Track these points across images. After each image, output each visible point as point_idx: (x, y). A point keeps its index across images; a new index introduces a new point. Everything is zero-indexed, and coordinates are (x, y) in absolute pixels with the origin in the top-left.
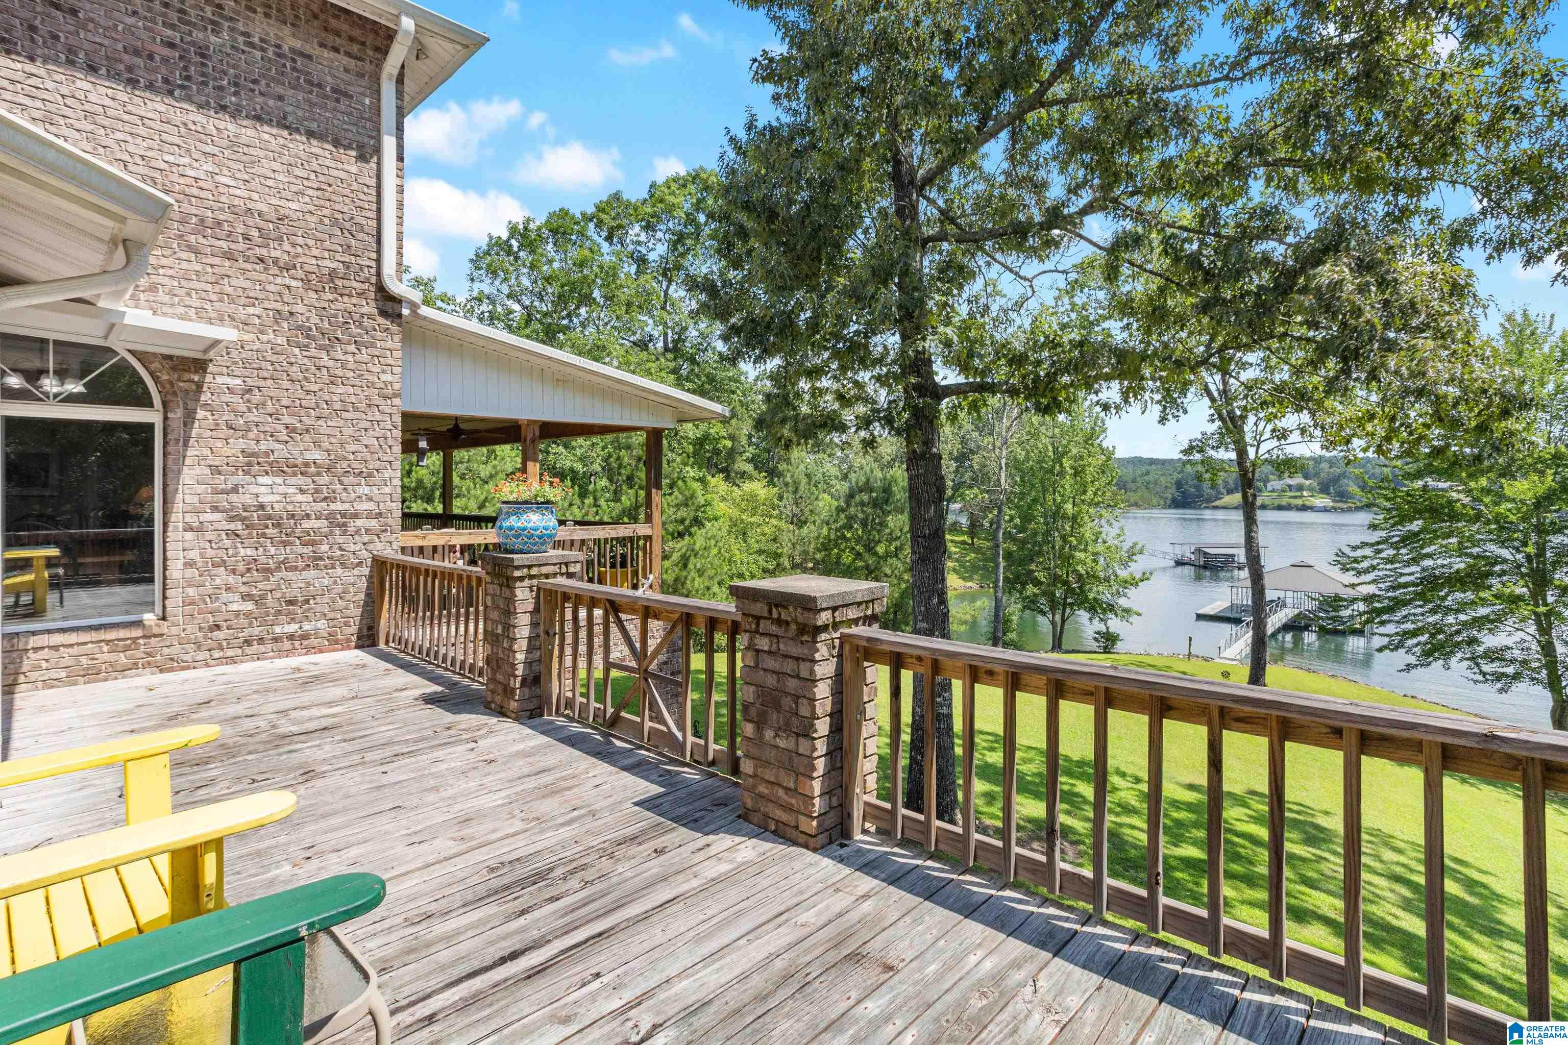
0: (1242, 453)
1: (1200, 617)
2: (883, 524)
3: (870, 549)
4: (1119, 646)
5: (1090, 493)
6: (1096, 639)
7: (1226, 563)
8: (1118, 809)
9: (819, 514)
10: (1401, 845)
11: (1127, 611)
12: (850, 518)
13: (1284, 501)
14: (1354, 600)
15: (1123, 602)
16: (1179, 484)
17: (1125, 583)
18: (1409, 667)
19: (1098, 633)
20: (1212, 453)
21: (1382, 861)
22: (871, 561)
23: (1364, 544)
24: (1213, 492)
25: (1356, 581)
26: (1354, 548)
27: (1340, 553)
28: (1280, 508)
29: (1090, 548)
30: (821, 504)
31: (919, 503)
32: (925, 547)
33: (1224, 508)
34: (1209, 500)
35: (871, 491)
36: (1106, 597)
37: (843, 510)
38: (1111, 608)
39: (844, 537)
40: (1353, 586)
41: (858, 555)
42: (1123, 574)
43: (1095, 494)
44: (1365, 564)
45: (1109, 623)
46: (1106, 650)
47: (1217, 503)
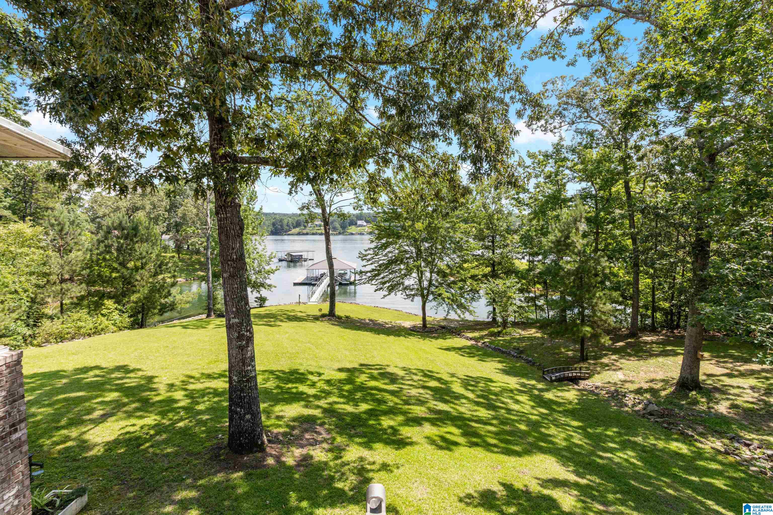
0: (324, 210)
1: (295, 284)
2: (133, 249)
3: (123, 264)
4: (267, 303)
5: (250, 229)
6: (256, 301)
7: (299, 259)
8: (323, 395)
9: (83, 245)
10: (414, 371)
11: (270, 286)
12: (108, 247)
13: (314, 231)
14: (367, 272)
15: (268, 282)
16: (274, 224)
17: (268, 272)
18: (385, 296)
19: (257, 298)
20: (312, 209)
21: (415, 381)
22: (126, 273)
23: (369, 249)
24: (288, 228)
25: (366, 264)
26: (366, 251)
27: (360, 253)
28: (313, 234)
29: (251, 256)
30: (83, 238)
31: (227, 236)
32: (234, 268)
33: (292, 235)
34: (286, 232)
35: (123, 229)
36: (260, 280)
37: (103, 242)
38: (262, 285)
39: (104, 259)
40: (365, 266)
41: (114, 270)
42: (267, 268)
43: (253, 229)
44: (369, 257)
45: (261, 292)
46: (261, 306)
47: (289, 233)
